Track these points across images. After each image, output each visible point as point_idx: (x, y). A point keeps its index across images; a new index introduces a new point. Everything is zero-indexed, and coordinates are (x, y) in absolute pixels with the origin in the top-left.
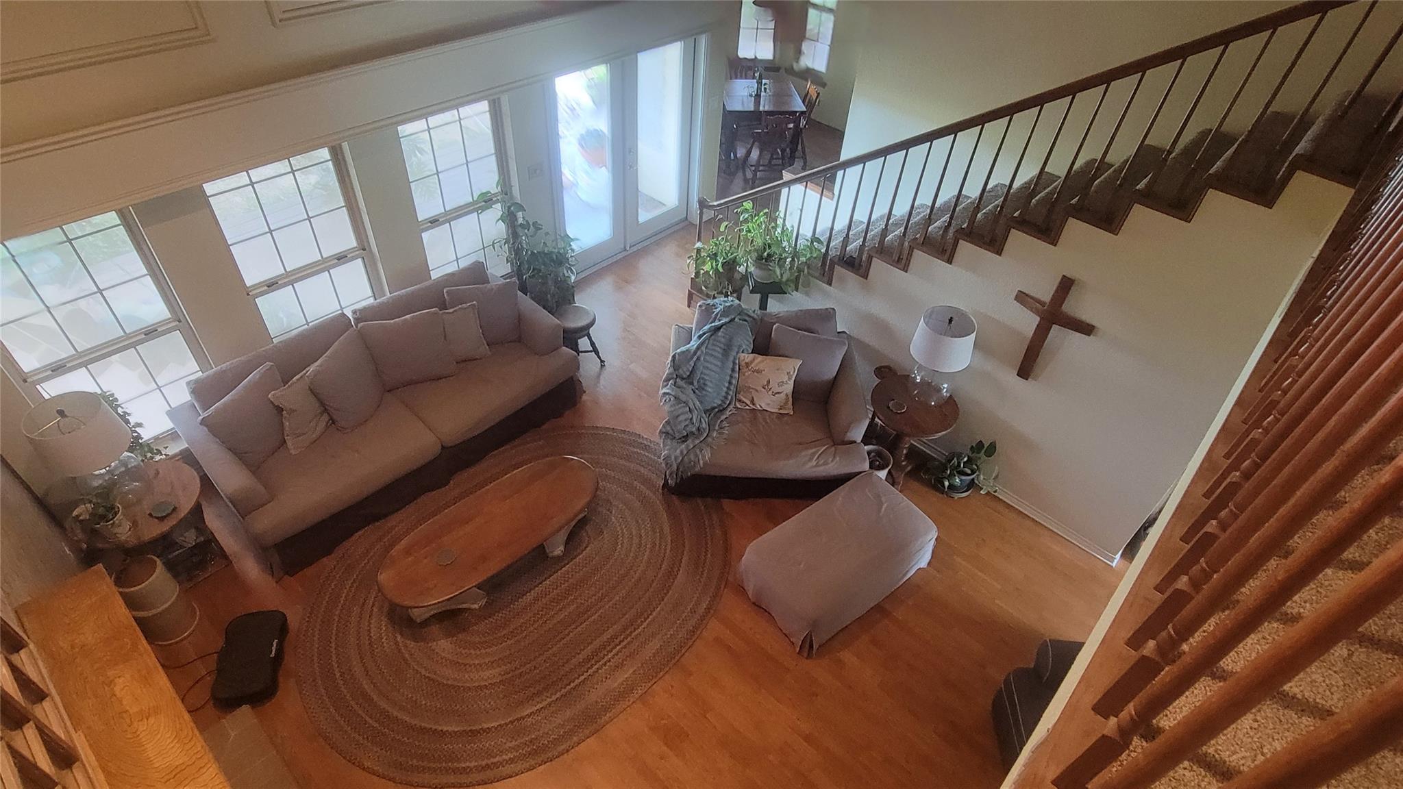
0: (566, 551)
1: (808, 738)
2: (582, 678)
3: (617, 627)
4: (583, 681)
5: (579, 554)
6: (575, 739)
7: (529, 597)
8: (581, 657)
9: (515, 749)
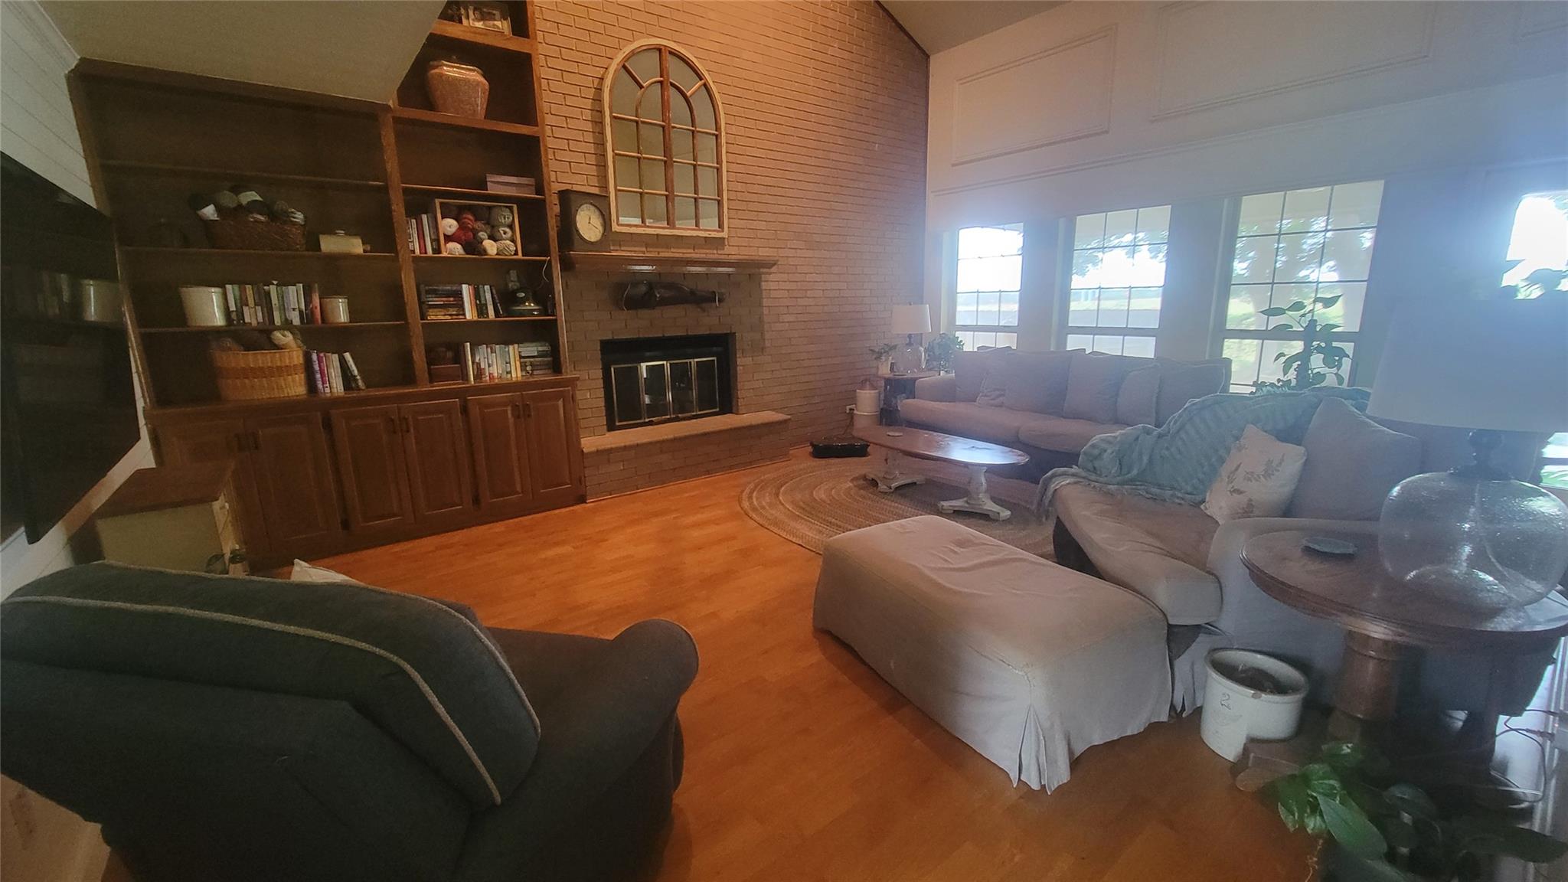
0: (947, 514)
7: (895, 505)
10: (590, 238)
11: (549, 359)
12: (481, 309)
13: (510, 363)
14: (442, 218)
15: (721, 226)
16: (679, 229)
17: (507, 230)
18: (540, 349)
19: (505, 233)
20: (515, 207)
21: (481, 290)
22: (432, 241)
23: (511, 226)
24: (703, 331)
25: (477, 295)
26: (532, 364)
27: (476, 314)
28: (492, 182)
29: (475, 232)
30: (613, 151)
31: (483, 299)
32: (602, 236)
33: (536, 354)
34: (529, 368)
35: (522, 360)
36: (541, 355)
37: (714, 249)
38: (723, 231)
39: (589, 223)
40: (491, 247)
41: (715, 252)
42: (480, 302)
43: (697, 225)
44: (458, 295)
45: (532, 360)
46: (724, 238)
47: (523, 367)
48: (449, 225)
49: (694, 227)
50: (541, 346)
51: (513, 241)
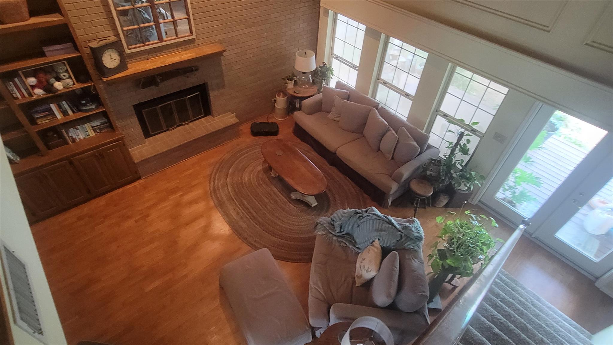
0: (293, 200)
1: (186, 276)
2: (237, 203)
3: (255, 214)
4: (235, 203)
5: (292, 204)
6: (215, 200)
7: (275, 189)
8: (245, 203)
9: (218, 185)
10: (113, 65)
11: (108, 124)
12: (65, 113)
13: (87, 131)
14: (26, 79)
15: (191, 32)
16: (166, 41)
17: (65, 74)
18: (102, 121)
19: (64, 76)
20: (65, 62)
21: (61, 104)
22: (25, 90)
23: (67, 71)
24: (188, 86)
25: (60, 107)
26: (99, 129)
27: (62, 115)
28: (47, 51)
29: (47, 81)
30: (115, 10)
31: (63, 108)
32: (120, 61)
33: (100, 124)
34: (98, 131)
35: (94, 128)
36: (102, 124)
37: (189, 44)
38: (193, 35)
39: (111, 58)
40: (58, 85)
41: (190, 45)
42: (63, 109)
43: (177, 35)
44: (50, 110)
45: (99, 127)
46: (194, 38)
47: (95, 131)
48: (32, 81)
49: (176, 37)
50: (102, 120)
51: (70, 77)
